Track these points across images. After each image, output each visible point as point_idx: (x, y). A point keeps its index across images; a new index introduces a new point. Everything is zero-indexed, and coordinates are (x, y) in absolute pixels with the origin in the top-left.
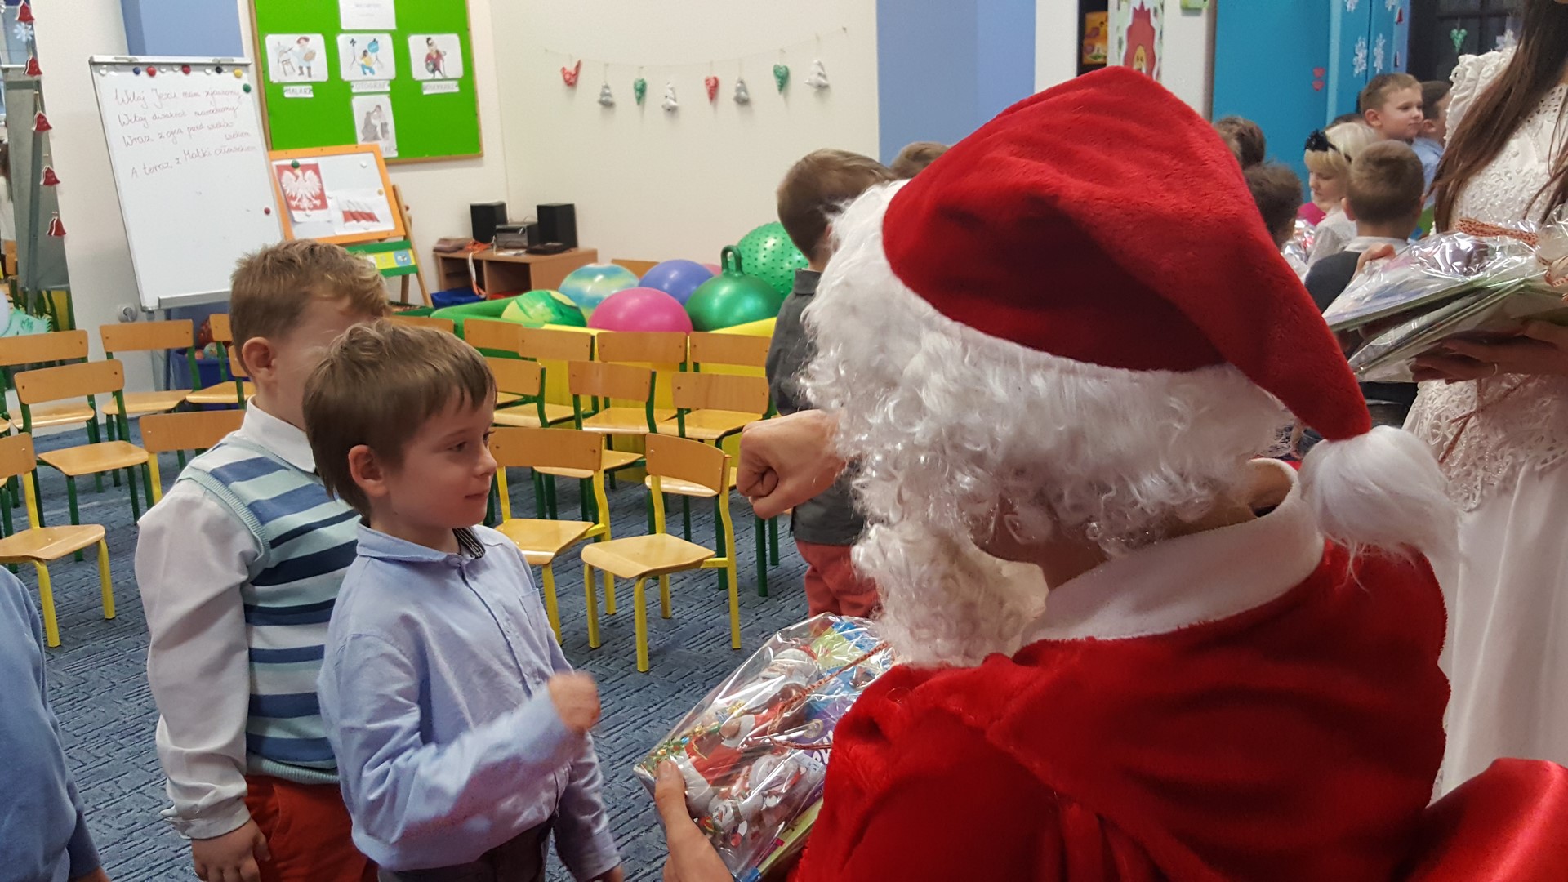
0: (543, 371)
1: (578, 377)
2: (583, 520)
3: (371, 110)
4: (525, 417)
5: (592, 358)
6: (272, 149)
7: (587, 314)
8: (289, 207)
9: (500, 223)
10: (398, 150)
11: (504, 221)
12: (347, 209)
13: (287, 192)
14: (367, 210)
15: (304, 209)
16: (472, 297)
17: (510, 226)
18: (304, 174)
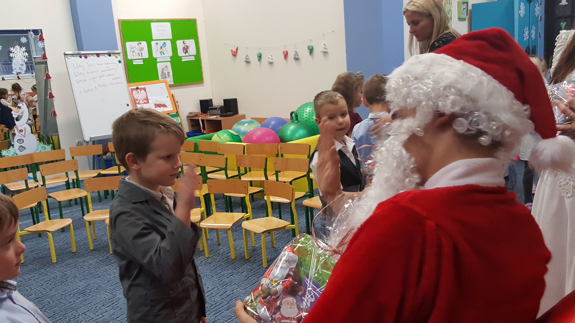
0: (227, 158)
1: (239, 160)
2: (242, 212)
3: (164, 68)
4: (221, 176)
5: (244, 153)
6: (129, 83)
7: (242, 138)
8: (136, 103)
9: (210, 107)
10: (174, 81)
11: (212, 106)
12: (156, 103)
13: (135, 98)
14: (163, 103)
15: (141, 104)
16: (202, 133)
17: (214, 107)
18: (140, 91)
